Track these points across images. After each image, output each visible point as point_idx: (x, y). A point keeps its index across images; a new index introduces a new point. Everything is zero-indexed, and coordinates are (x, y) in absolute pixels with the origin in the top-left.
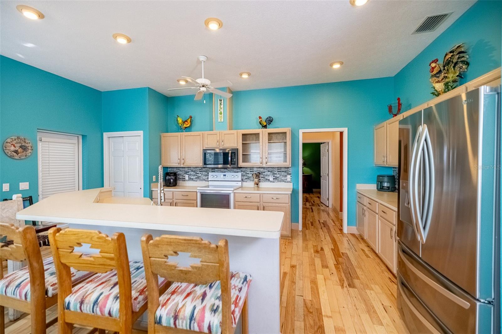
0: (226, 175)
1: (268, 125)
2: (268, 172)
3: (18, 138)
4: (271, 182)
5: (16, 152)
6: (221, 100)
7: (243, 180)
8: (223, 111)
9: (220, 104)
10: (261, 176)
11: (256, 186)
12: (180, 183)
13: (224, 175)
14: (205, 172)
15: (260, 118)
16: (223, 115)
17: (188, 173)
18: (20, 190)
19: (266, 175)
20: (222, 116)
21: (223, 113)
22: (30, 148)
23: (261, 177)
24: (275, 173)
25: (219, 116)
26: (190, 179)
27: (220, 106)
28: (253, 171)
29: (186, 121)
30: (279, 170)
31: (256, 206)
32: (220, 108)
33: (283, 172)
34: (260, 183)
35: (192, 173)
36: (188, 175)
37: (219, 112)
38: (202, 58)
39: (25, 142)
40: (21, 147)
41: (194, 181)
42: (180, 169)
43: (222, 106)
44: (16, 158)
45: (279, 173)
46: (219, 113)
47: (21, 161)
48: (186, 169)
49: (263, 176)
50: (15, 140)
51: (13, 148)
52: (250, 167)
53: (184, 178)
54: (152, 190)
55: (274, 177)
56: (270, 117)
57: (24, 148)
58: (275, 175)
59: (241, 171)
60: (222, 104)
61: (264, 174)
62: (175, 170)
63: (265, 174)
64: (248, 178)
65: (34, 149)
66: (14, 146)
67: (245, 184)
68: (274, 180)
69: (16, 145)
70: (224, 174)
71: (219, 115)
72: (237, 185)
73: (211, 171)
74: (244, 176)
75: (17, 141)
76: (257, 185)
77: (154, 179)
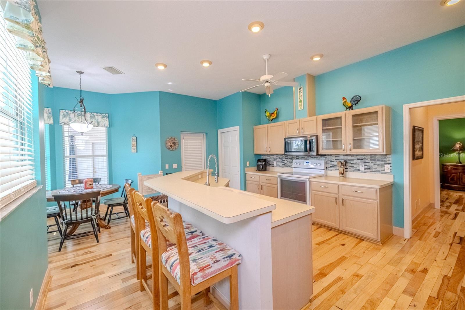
0: (308, 163)
1: (354, 106)
2: (358, 160)
3: (172, 138)
4: (362, 172)
5: (171, 146)
6: (300, 89)
7: (327, 168)
8: (302, 99)
9: (300, 92)
10: (348, 164)
11: (341, 175)
12: (270, 168)
13: (307, 163)
14: (290, 159)
15: (344, 98)
16: (302, 102)
17: (276, 160)
18: (173, 168)
19: (356, 164)
20: (301, 104)
21: (302, 101)
22: (177, 143)
23: (349, 166)
24: (367, 161)
25: (299, 105)
26: (278, 165)
27: (300, 95)
28: (339, 159)
29: (273, 113)
30: (373, 159)
31: (335, 198)
32: (300, 96)
33: (378, 160)
34: (347, 172)
35: (280, 160)
36: (276, 162)
37: (299, 100)
38: (265, 57)
39: (175, 140)
40: (173, 143)
41: (281, 167)
42: (270, 156)
43: (302, 94)
44: (171, 149)
45: (373, 161)
46: (299, 102)
47: (174, 151)
48: (275, 156)
49: (351, 165)
50: (170, 139)
51: (169, 144)
52: (335, 155)
53: (273, 164)
54: (246, 174)
55: (366, 167)
56: (356, 96)
57: (174, 144)
58: (367, 164)
59: (326, 159)
60: (302, 92)
61: (352, 162)
62: (266, 157)
63: (354, 162)
64: (334, 166)
65: (179, 144)
66: (170, 143)
67: (329, 173)
68: (365, 170)
69: (171, 142)
70: (307, 161)
71: (299, 103)
72: (320, 173)
73: (295, 158)
74: (328, 164)
75: (171, 140)
76: (343, 174)
77: (248, 164)
